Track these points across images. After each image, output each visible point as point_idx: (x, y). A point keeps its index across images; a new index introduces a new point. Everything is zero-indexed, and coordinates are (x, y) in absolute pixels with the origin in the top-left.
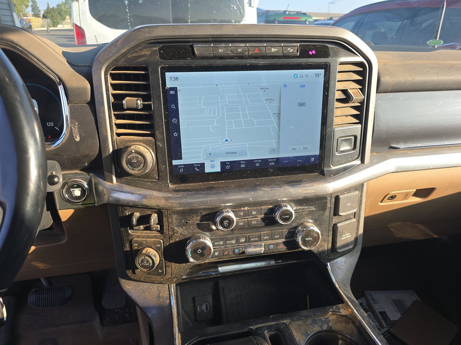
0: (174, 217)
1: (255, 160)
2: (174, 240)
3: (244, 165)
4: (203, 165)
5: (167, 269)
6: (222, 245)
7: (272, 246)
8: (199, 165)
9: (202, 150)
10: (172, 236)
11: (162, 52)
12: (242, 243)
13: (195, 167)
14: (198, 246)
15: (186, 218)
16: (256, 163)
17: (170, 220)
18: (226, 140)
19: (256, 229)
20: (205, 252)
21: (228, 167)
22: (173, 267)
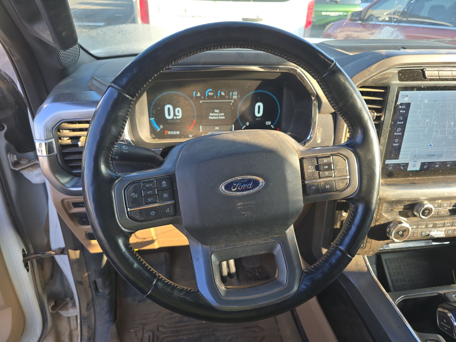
0: (385, 205)
1: (448, 161)
2: (379, 223)
3: (438, 165)
4: (407, 164)
5: (367, 244)
6: (415, 229)
7: (450, 231)
8: (404, 164)
9: (410, 153)
10: (379, 219)
11: (400, 75)
12: (429, 228)
13: (401, 166)
14: (401, 229)
15: (393, 207)
16: (448, 164)
17: (380, 207)
18: (431, 145)
19: (442, 218)
20: (405, 234)
21: (425, 167)
22: (373, 243)
